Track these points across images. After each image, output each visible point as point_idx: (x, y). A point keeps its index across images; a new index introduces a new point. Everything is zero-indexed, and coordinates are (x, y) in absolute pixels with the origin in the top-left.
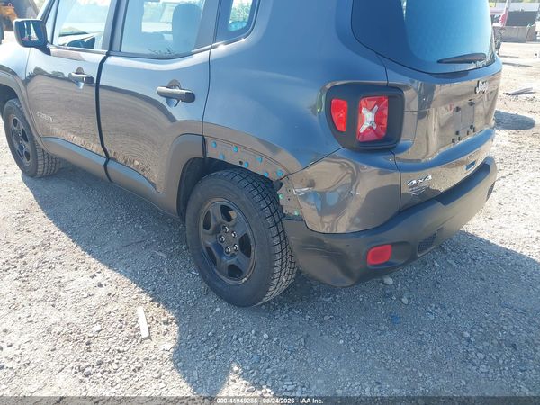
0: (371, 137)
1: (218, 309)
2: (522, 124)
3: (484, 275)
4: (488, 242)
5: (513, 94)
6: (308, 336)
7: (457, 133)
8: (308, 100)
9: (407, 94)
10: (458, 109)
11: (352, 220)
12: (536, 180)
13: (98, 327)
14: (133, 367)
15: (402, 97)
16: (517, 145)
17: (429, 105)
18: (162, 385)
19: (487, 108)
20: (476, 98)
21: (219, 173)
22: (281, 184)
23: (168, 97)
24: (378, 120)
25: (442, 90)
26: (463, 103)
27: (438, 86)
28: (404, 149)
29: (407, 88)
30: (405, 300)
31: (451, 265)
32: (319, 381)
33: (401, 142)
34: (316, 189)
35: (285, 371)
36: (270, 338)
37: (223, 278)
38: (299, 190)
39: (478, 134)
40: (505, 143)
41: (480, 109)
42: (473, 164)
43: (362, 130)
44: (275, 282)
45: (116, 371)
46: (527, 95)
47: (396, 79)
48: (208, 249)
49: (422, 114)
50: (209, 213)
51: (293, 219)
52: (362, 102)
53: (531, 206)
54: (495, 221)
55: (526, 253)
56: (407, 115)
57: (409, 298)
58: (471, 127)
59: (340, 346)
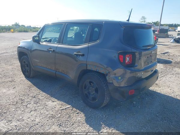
0: (128, 64)
1: (90, 110)
2: (166, 62)
3: (159, 101)
4: (160, 93)
5: (163, 54)
6: (115, 116)
7: (148, 63)
8: (114, 55)
9: (136, 54)
10: (148, 57)
11: (125, 83)
12: (171, 77)
13: (59, 115)
14: (72, 124)
15: (135, 54)
16: (165, 68)
17: (141, 56)
18: (80, 127)
19: (155, 57)
20: (152, 55)
21: (90, 73)
22: (107, 75)
23: (77, 55)
24: (130, 60)
25: (144, 53)
26: (149, 56)
27: (143, 52)
28: (136, 66)
29: (136, 52)
30: (139, 107)
31: (150, 99)
32: (120, 126)
33: (136, 65)
34: (116, 76)
35: (111, 124)
36: (106, 117)
37: (91, 102)
38: (112, 76)
39: (153, 63)
40: (162, 67)
41: (153, 58)
42: (152, 70)
43: (126, 62)
44: (106, 99)
45: (67, 125)
46: (168, 54)
47: (133, 50)
48: (86, 94)
49: (140, 59)
50: (86, 84)
51: (110, 83)
52: (126, 56)
53: (171, 84)
54: (161, 88)
55: (170, 96)
56: (136, 59)
57: (140, 107)
58: (151, 62)
59: (124, 118)
